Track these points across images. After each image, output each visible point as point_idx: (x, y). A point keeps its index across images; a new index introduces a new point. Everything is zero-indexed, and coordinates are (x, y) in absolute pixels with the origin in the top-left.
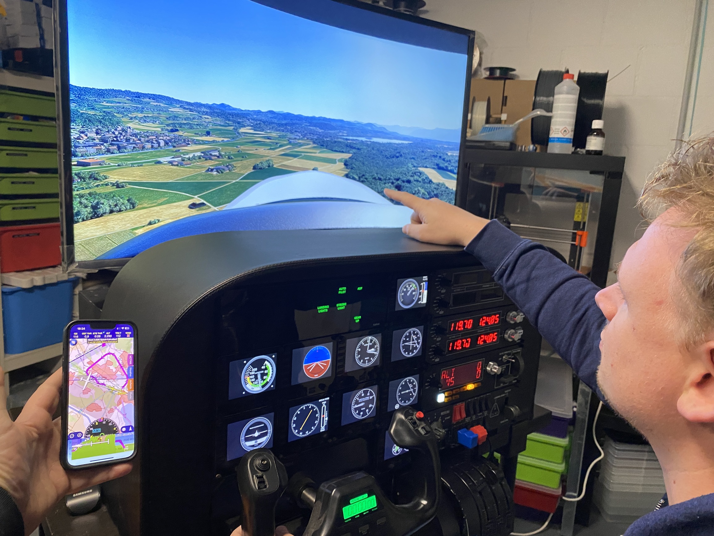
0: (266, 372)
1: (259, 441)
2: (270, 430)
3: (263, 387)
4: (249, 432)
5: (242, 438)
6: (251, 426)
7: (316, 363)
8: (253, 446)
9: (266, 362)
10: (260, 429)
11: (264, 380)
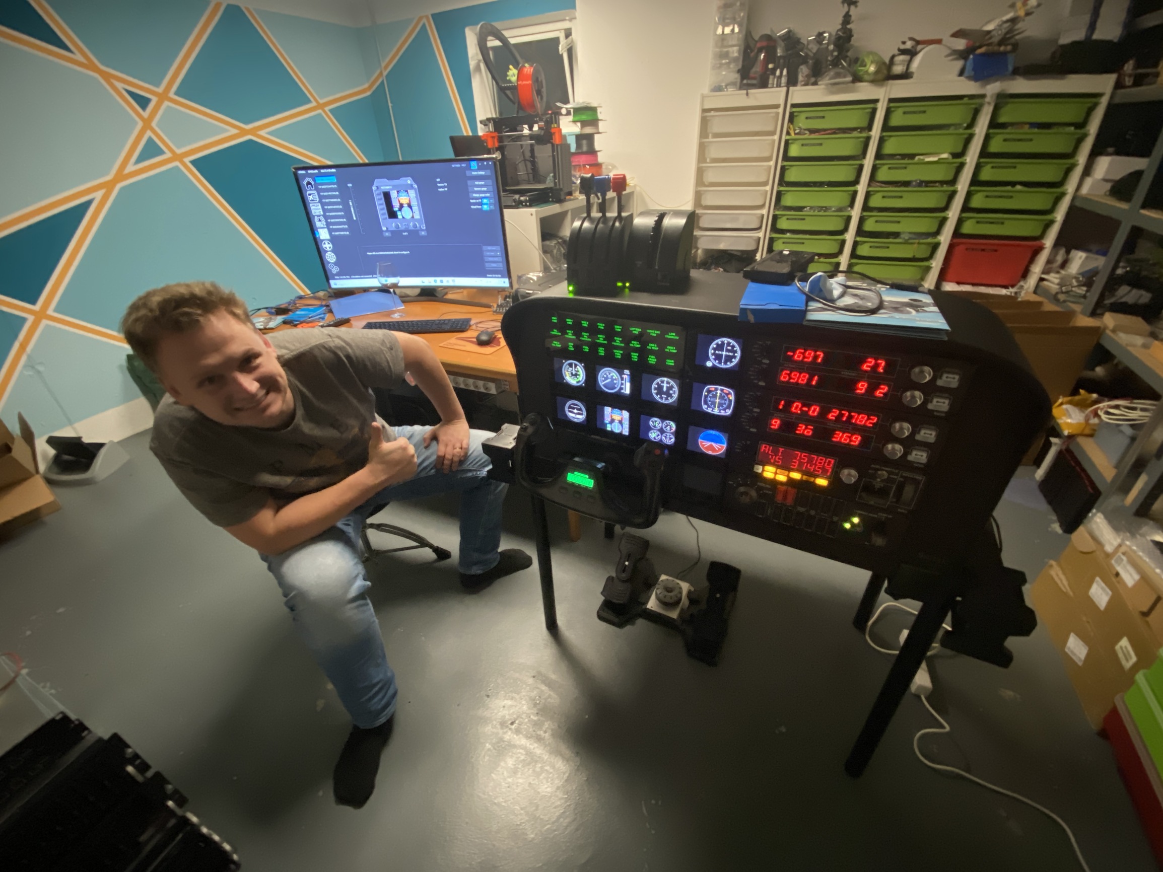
0: (578, 373)
1: (578, 416)
2: (585, 413)
3: (578, 382)
4: (570, 407)
5: (566, 409)
6: (573, 404)
8: (574, 417)
9: (578, 367)
10: (578, 409)
11: (578, 378)
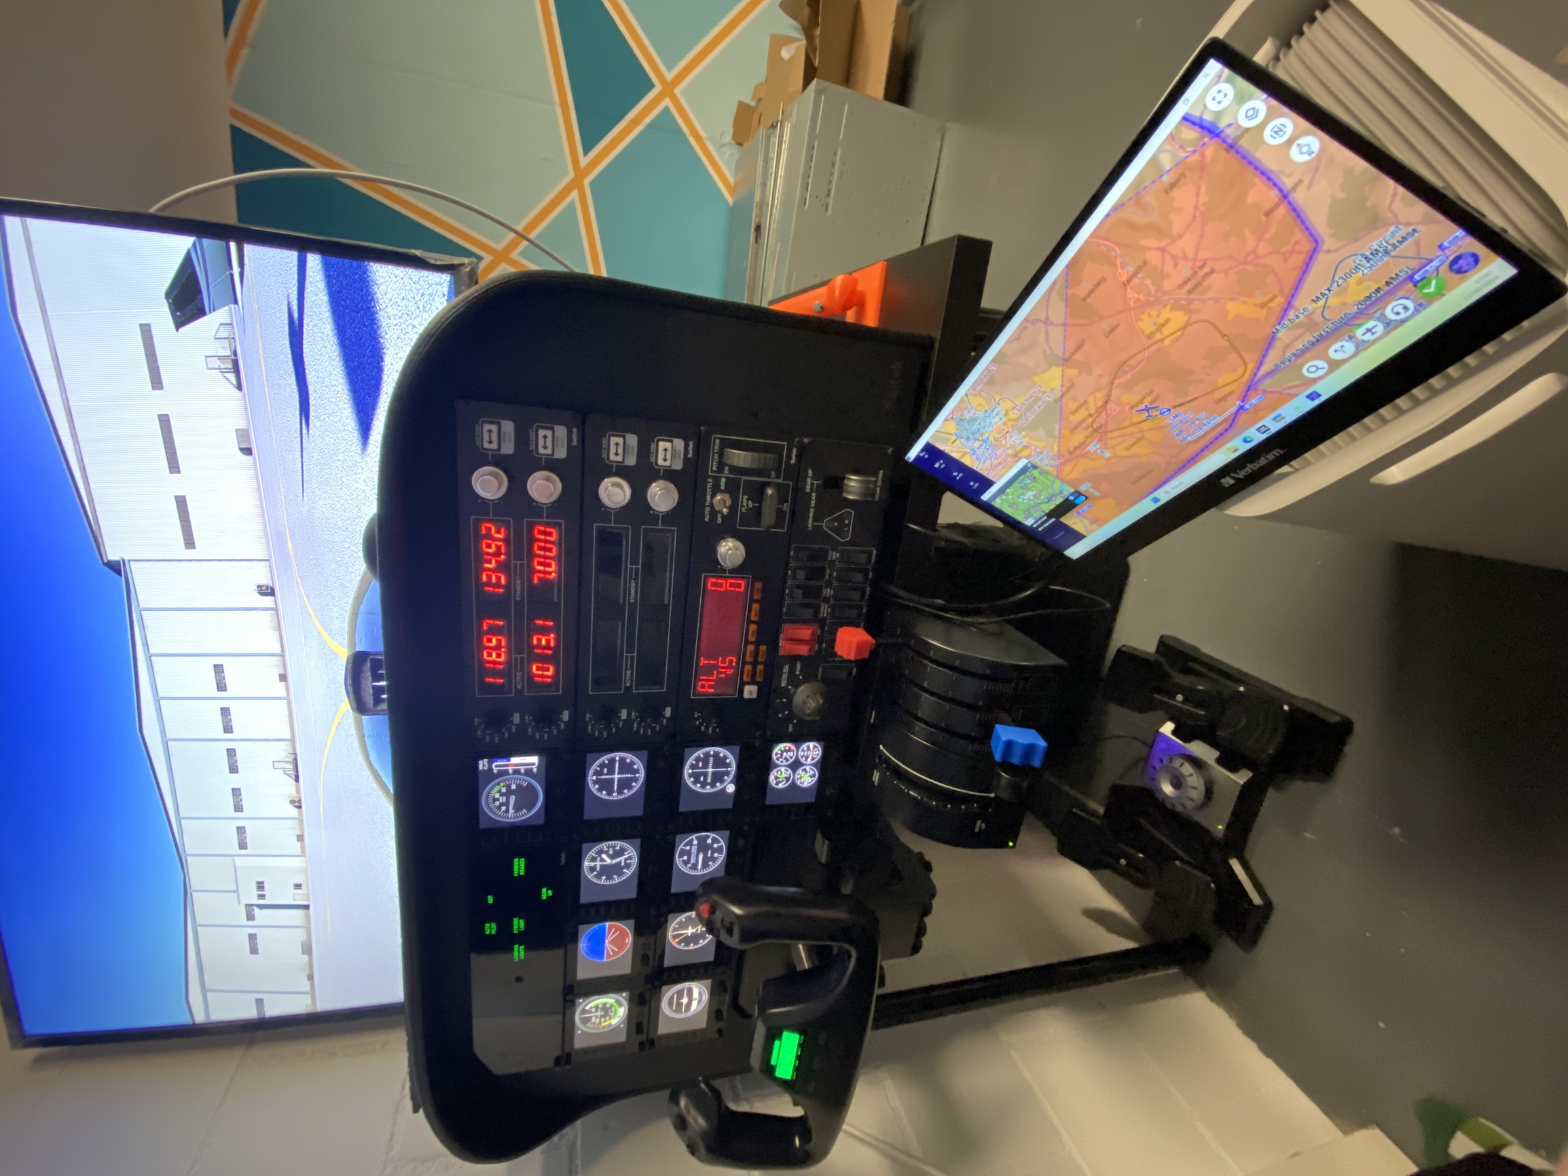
0: (600, 1006)
1: (696, 995)
2: (686, 984)
3: (621, 1005)
5: (683, 1016)
6: (670, 1006)
7: (606, 944)
8: (699, 1002)
9: (587, 1008)
10: (681, 997)
11: (612, 1006)
